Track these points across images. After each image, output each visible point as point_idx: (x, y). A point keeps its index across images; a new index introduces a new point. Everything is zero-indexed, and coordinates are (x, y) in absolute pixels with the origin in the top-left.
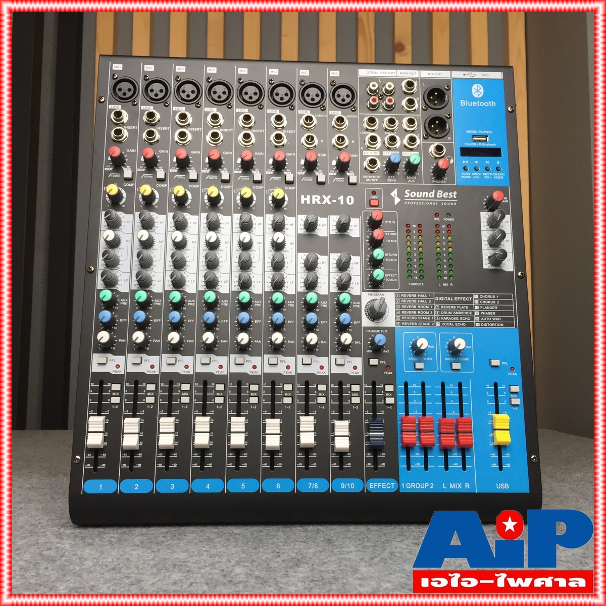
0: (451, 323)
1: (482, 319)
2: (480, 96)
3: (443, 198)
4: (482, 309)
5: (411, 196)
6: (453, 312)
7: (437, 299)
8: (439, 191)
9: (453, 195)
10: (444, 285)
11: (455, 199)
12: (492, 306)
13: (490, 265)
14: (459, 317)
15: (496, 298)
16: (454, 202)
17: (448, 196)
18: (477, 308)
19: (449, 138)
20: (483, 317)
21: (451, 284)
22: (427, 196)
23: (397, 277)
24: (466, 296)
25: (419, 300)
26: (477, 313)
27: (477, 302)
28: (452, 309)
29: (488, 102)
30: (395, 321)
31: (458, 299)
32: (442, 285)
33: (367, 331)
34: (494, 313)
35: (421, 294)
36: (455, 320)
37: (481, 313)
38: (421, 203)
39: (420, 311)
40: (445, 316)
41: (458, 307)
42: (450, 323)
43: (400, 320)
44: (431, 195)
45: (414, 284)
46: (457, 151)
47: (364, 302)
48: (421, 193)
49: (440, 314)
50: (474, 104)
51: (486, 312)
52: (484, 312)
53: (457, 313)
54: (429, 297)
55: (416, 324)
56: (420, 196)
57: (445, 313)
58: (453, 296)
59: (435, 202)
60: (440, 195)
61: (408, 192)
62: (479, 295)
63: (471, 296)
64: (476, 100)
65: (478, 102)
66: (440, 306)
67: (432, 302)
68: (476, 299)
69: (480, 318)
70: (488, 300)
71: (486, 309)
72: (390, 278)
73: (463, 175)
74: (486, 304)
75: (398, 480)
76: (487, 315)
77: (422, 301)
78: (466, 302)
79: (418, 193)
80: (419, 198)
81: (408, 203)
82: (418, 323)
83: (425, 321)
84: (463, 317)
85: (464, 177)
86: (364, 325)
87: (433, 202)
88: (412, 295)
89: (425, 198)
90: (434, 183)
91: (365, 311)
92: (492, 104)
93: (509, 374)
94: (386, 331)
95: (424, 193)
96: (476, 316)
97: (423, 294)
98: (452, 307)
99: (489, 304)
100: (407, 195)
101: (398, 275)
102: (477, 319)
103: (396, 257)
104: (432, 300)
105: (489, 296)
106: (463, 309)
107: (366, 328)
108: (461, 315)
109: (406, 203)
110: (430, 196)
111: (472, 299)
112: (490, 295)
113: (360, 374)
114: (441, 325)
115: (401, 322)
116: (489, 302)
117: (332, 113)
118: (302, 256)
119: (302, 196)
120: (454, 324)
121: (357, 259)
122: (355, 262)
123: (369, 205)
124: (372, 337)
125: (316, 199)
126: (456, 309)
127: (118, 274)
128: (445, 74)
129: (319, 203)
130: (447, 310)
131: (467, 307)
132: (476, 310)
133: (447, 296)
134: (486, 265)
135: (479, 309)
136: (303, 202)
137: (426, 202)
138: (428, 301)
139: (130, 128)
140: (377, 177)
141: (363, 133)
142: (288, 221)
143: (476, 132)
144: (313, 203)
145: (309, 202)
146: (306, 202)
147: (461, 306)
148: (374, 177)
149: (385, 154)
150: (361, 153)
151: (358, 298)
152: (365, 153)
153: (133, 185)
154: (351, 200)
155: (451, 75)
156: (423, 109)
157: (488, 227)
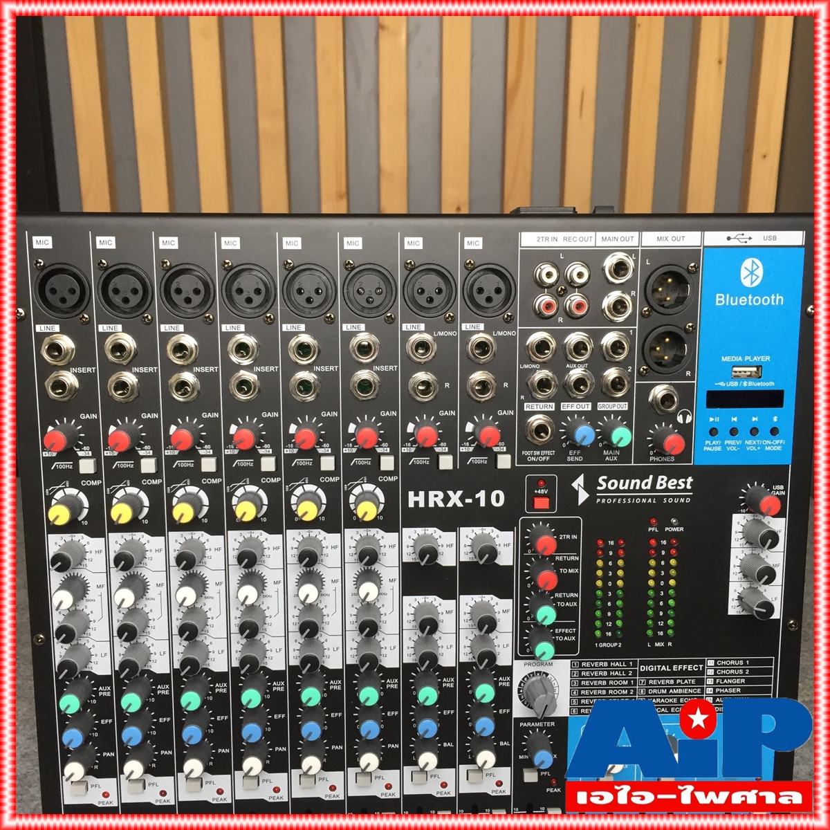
0: (664, 707)
1: (718, 700)
2: (755, 284)
3: (667, 490)
4: (719, 684)
5: (610, 487)
6: (668, 690)
7: (643, 668)
9: (685, 483)
10: (657, 645)
11: (689, 491)
12: (736, 678)
13: (740, 609)
14: (679, 699)
15: (745, 664)
16: (685, 497)
17: (678, 485)
18: (710, 681)
19: (688, 373)
20: (719, 697)
22: (637, 488)
23: (576, 634)
24: (693, 663)
25: (612, 671)
26: (709, 691)
27: (711, 672)
28: (668, 685)
29: (770, 297)
30: (569, 707)
31: (680, 668)
32: (653, 644)
33: (521, 724)
34: (739, 690)
35: (616, 661)
36: (671, 703)
37: (717, 690)
38: (627, 501)
39: (613, 689)
40: (655, 696)
41: (678, 681)
42: (661, 707)
43: (578, 705)
44: (646, 484)
45: (605, 645)
46: (700, 399)
47: (517, 677)
48: (628, 481)
49: (647, 694)
50: (742, 301)
51: (725, 688)
52: (722, 688)
53: (675, 691)
54: (628, 666)
56: (626, 487)
57: (655, 691)
58: (671, 664)
59: (652, 497)
60: (661, 485)
61: (603, 480)
62: (716, 661)
63: (703, 662)
64: (746, 292)
65: (750, 297)
66: (648, 680)
67: (634, 674)
68: (710, 667)
69: (714, 699)
70: (730, 669)
71: (725, 684)
72: (564, 635)
73: (708, 446)
74: (726, 675)
76: (726, 693)
77: (617, 673)
78: (692, 673)
79: (622, 481)
80: (624, 491)
81: (604, 501)
84: (685, 697)
85: (709, 449)
86: (515, 715)
87: (648, 497)
88: (601, 664)
89: (634, 491)
90: (653, 462)
91: (519, 692)
92: (777, 299)
94: (553, 724)
95: (633, 481)
96: (708, 696)
97: (619, 661)
98: (667, 681)
99: (732, 675)
100: (601, 486)
101: (577, 631)
102: (709, 700)
103: (576, 600)
104: (634, 671)
105: (732, 662)
106: (686, 684)
107: (518, 720)
108: (682, 694)
109: (598, 500)
110: (644, 487)
111: (703, 668)
112: (734, 660)
113: (508, 793)
115: (579, 709)
116: (732, 671)
117: (466, 327)
118: (412, 602)
119: (411, 494)
120: (669, 709)
121: (508, 604)
122: (503, 609)
123: (531, 506)
124: (528, 735)
125: (436, 498)
126: (675, 684)
127: (89, 645)
128: (690, 239)
129: (441, 505)
130: (659, 686)
131: (693, 681)
132: (709, 686)
133: (662, 663)
134: (733, 609)
135: (715, 683)
136: (411, 505)
137: (636, 497)
138: (627, 672)
139: (83, 370)
140: (549, 453)
141: (526, 366)
142: (386, 540)
143: (740, 359)
144: (431, 505)
145: (422, 505)
146: (416, 503)
147: (684, 680)
148: (544, 452)
149: (566, 407)
150: (521, 407)
151: (508, 671)
152: (528, 407)
153: (99, 482)
154: (498, 498)
155: (703, 238)
156: (642, 314)
157: (743, 541)
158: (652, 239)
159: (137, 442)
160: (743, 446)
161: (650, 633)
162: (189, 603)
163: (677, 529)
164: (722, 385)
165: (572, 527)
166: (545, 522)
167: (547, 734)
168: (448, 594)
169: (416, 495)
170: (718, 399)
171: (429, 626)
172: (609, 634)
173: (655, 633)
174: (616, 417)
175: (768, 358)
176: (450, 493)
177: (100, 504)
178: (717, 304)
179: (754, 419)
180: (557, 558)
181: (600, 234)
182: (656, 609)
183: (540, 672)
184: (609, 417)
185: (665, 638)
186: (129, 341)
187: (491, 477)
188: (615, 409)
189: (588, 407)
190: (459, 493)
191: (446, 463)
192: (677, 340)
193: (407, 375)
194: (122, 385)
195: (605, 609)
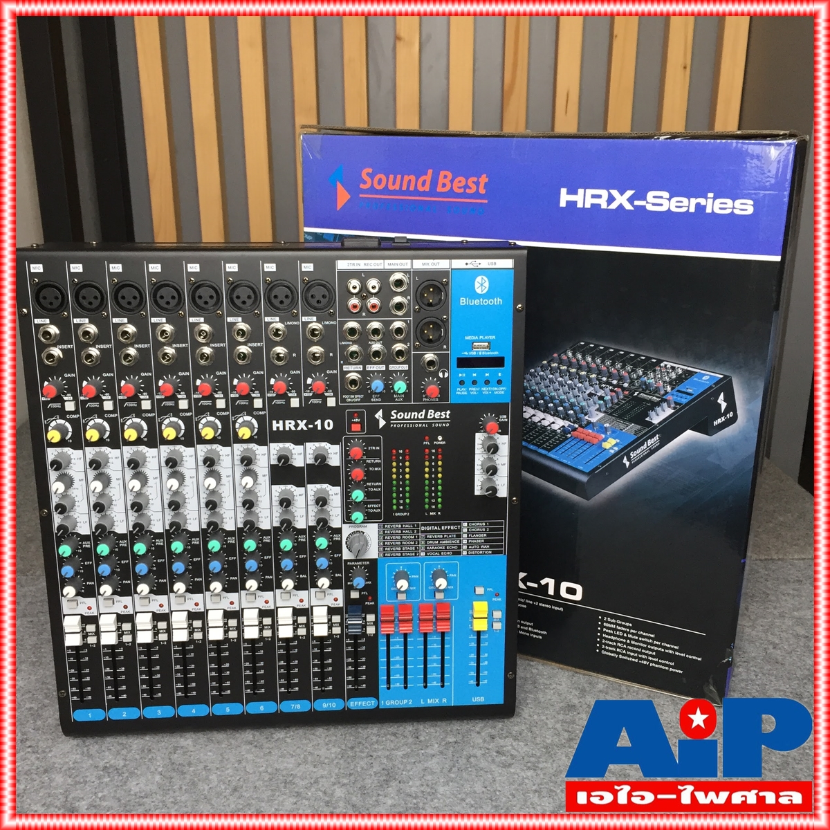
0: (437, 552)
1: (470, 547)
2: (484, 292)
3: (434, 419)
4: (470, 537)
5: (399, 417)
6: (439, 541)
7: (423, 528)
8: (430, 411)
9: (446, 414)
10: (431, 514)
11: (448, 419)
12: (481, 534)
13: (480, 491)
14: (446, 547)
15: (486, 525)
16: (446, 423)
17: (441, 415)
18: (465, 536)
19: (445, 347)
20: (471, 545)
21: (439, 513)
22: (416, 417)
23: (381, 508)
24: (454, 524)
25: (404, 530)
26: (465, 542)
27: (465, 530)
28: (439, 538)
29: (494, 299)
30: (378, 552)
31: (446, 528)
32: (428, 514)
33: (348, 563)
34: (483, 541)
35: (406, 524)
36: (441, 549)
37: (469, 541)
38: (410, 426)
39: (405, 541)
40: (431, 545)
41: (445, 536)
42: (435, 552)
43: (383, 551)
44: (421, 415)
45: (399, 514)
46: (453, 362)
47: (345, 534)
48: (410, 413)
49: (426, 544)
50: (477, 302)
51: (474, 540)
52: (471, 540)
53: (443, 542)
54: (414, 527)
55: (400, 554)
56: (409, 417)
57: (431, 542)
58: (440, 525)
59: (425, 423)
60: (431, 416)
61: (394, 413)
62: (468, 523)
63: (460, 524)
64: (479, 296)
65: (481, 300)
66: (426, 536)
67: (418, 532)
68: (465, 527)
69: (468, 546)
70: (477, 528)
71: (474, 537)
72: (373, 508)
73: (459, 391)
74: (474, 532)
75: (378, 699)
76: (475, 543)
77: (407, 531)
78: (454, 531)
79: (406, 413)
80: (407, 420)
81: (395, 426)
82: (402, 553)
83: (409, 551)
84: (450, 546)
85: (459, 393)
86: (344, 558)
87: (422, 423)
88: (397, 526)
89: (414, 419)
90: (425, 401)
91: (346, 544)
92: (498, 301)
93: (493, 599)
94: (368, 563)
95: (413, 414)
96: (464, 544)
97: (408, 524)
98: (439, 536)
100: (394, 416)
101: (381, 506)
102: (465, 547)
103: (380, 487)
104: (418, 531)
105: (478, 524)
106: (450, 538)
107: (346, 561)
108: (447, 544)
109: (392, 425)
110: (420, 417)
111: (461, 527)
112: (480, 522)
113: (341, 605)
114: (426, 555)
115: (384, 554)
116: (479, 530)
117: (305, 319)
118: (277, 489)
119: (274, 422)
120: (440, 553)
121: (338, 489)
122: (334, 494)
123: (350, 430)
124: (353, 569)
125: (290, 425)
126: (443, 538)
127: (75, 516)
128: (443, 264)
129: (293, 429)
130: (433, 539)
131: (454, 536)
132: (464, 539)
133: (434, 525)
134: (477, 492)
135: (468, 537)
136: (275, 429)
137: (415, 423)
138: (413, 531)
139: (65, 347)
140: (359, 396)
141: (343, 343)
142: (260, 450)
143: (477, 337)
144: (287, 429)
145: (281, 429)
146: (278, 428)
147: (448, 535)
148: (356, 396)
149: (369, 368)
150: (341, 368)
151: (339, 531)
152: (346, 368)
153: (78, 416)
154: (329, 425)
155: (450, 264)
156: (415, 310)
157: (483, 450)
158: (419, 265)
159: (100, 391)
160: (481, 392)
161: (427, 506)
162: (136, 489)
163: (441, 443)
164: (466, 354)
165: (376, 442)
166: (359, 439)
167: (365, 569)
168: (300, 484)
169: (278, 423)
170: (464, 363)
171: (286, 503)
172: (402, 507)
173: (430, 507)
174: (401, 374)
175: (494, 337)
176: (299, 421)
177: (79, 429)
178: (461, 304)
179: (487, 375)
180: (367, 461)
181: (387, 262)
182: (430, 492)
183: (359, 531)
184: (396, 374)
185: (436, 510)
186: (93, 329)
187: (324, 412)
188: (400, 369)
189: (383, 368)
190: (305, 421)
191: (295, 403)
192: (437, 327)
193: (269, 349)
194: (90, 356)
195: (398, 492)
